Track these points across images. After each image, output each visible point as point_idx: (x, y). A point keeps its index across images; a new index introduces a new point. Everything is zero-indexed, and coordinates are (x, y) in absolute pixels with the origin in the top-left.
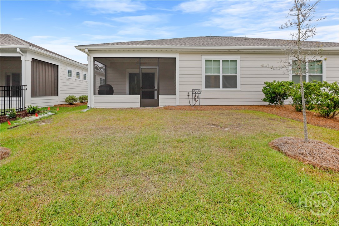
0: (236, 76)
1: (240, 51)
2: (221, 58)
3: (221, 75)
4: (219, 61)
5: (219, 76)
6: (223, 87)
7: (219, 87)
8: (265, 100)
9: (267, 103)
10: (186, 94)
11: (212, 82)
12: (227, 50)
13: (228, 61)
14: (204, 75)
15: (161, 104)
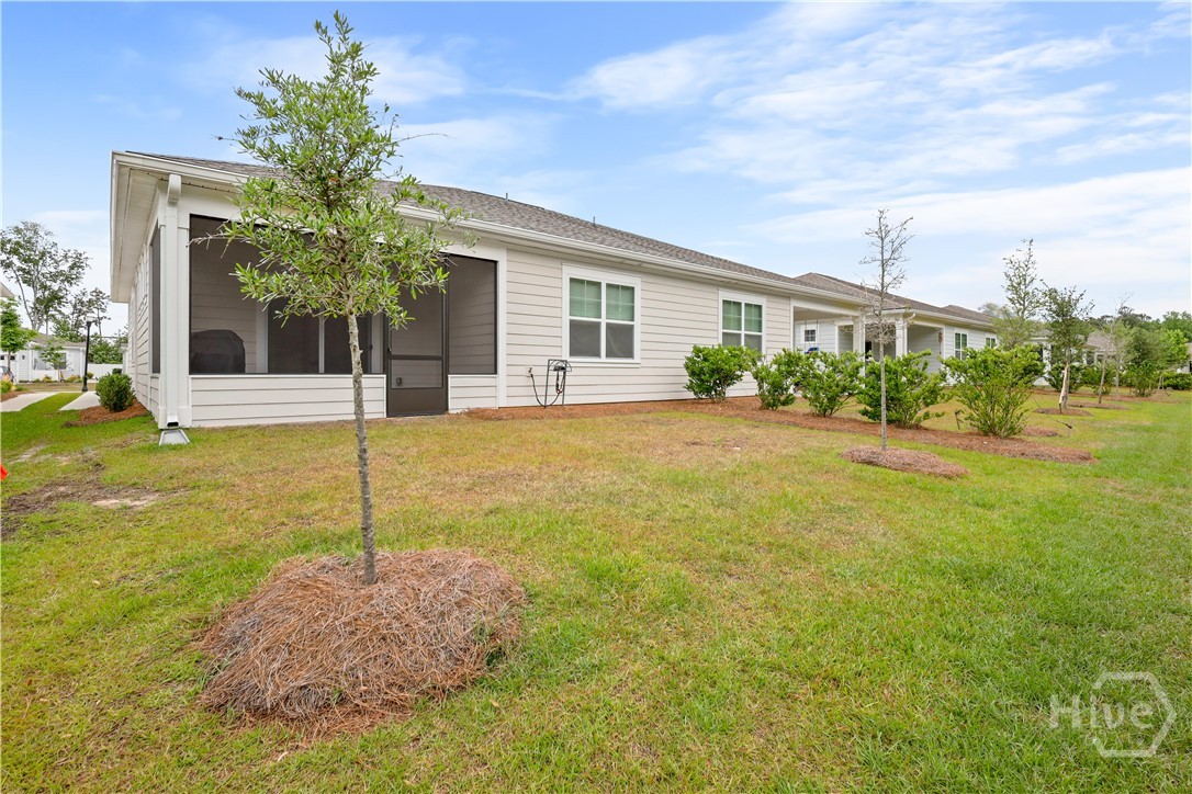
0: (630, 329)
1: (645, 265)
2: (605, 277)
3: (604, 321)
4: (599, 284)
5: (599, 324)
6: (607, 356)
7: (598, 355)
8: (690, 388)
9: (691, 395)
10: (524, 371)
11: (583, 339)
12: (636, 263)
13: (617, 287)
14: (567, 318)
15: (455, 406)
